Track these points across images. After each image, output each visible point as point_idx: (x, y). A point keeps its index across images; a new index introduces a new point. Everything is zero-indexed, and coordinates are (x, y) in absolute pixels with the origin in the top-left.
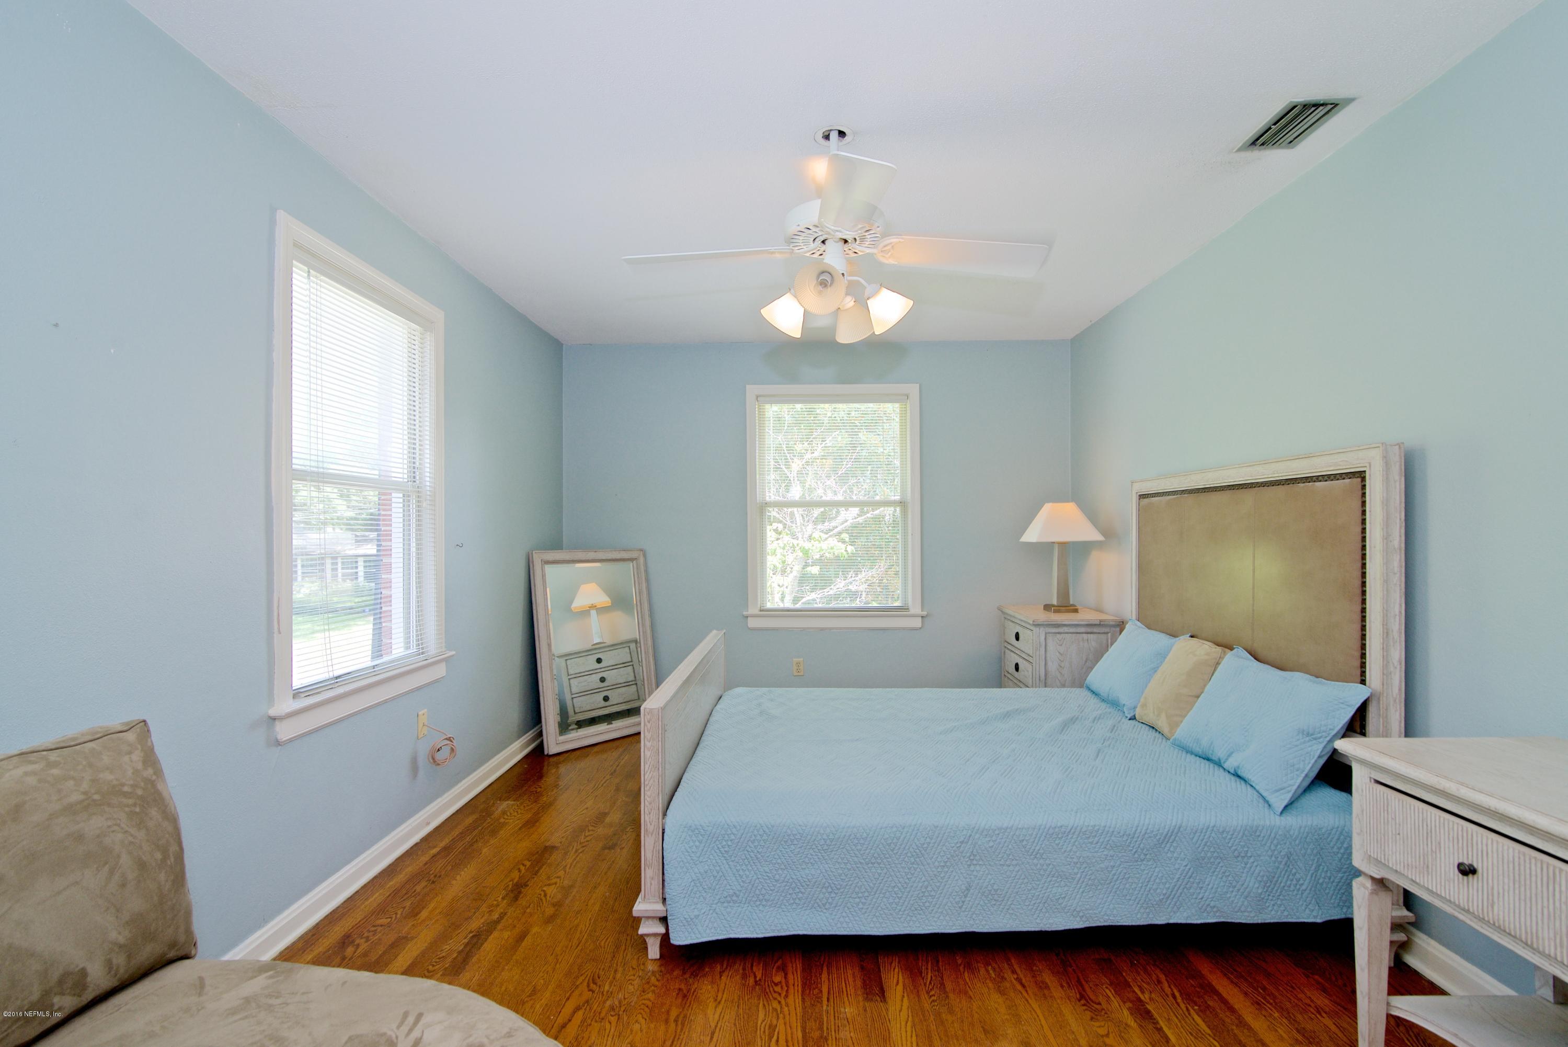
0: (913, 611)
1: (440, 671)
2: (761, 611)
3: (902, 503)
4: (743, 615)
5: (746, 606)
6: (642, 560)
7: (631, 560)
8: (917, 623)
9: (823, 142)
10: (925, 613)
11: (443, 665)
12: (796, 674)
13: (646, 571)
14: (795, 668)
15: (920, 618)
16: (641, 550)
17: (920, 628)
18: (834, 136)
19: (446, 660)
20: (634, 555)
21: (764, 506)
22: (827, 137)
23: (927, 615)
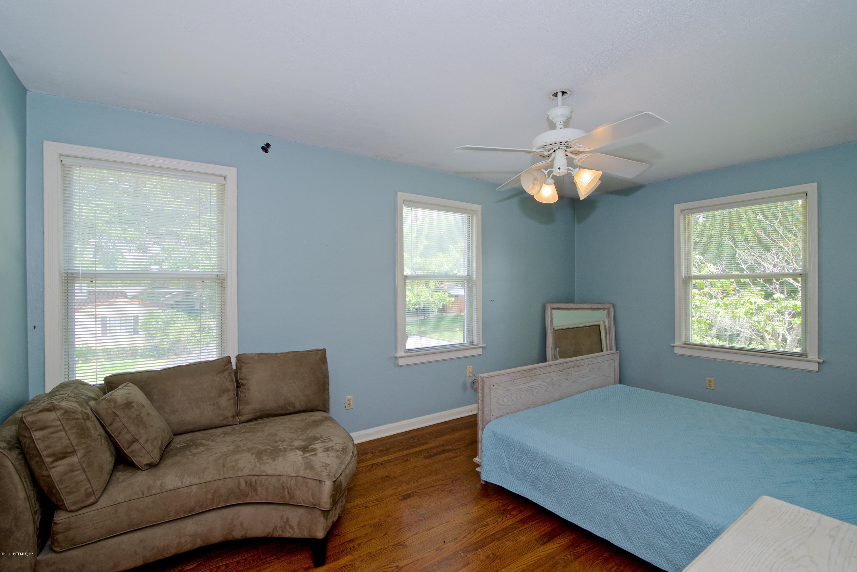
0: (810, 357)
1: (479, 352)
2: (685, 344)
3: (804, 276)
4: (671, 345)
5: (673, 340)
6: (612, 309)
7: (604, 309)
8: (815, 367)
9: (554, 98)
10: (821, 361)
11: (481, 349)
12: (708, 387)
13: (615, 316)
14: (708, 383)
15: (818, 364)
16: (611, 303)
17: (817, 371)
18: (560, 95)
19: (483, 348)
20: (607, 306)
21: (688, 279)
22: (556, 95)
23: (823, 362)
